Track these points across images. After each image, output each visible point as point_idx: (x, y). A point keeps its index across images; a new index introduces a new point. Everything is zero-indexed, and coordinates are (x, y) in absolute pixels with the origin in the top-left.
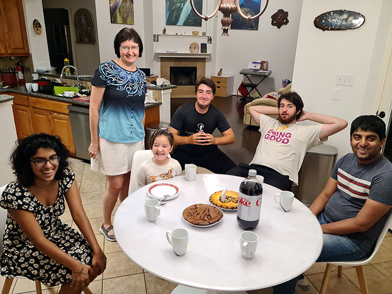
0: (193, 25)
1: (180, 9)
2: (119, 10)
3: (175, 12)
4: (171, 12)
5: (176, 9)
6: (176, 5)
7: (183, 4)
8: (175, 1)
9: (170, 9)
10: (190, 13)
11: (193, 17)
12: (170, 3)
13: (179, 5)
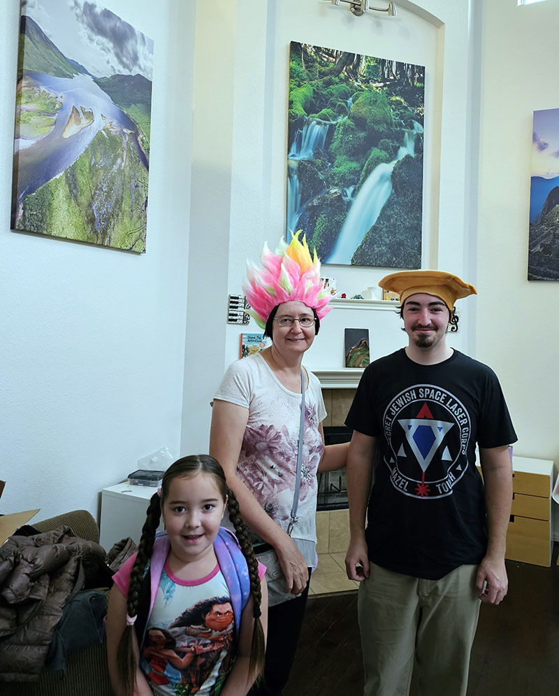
0: (389, 264)
1: (341, 208)
2: (67, 177)
3: (323, 216)
4: (308, 214)
5: (327, 204)
6: (328, 190)
7: (352, 189)
8: (321, 177)
9: (305, 206)
10: (380, 223)
11: (388, 237)
12: (304, 184)
13: (336, 193)
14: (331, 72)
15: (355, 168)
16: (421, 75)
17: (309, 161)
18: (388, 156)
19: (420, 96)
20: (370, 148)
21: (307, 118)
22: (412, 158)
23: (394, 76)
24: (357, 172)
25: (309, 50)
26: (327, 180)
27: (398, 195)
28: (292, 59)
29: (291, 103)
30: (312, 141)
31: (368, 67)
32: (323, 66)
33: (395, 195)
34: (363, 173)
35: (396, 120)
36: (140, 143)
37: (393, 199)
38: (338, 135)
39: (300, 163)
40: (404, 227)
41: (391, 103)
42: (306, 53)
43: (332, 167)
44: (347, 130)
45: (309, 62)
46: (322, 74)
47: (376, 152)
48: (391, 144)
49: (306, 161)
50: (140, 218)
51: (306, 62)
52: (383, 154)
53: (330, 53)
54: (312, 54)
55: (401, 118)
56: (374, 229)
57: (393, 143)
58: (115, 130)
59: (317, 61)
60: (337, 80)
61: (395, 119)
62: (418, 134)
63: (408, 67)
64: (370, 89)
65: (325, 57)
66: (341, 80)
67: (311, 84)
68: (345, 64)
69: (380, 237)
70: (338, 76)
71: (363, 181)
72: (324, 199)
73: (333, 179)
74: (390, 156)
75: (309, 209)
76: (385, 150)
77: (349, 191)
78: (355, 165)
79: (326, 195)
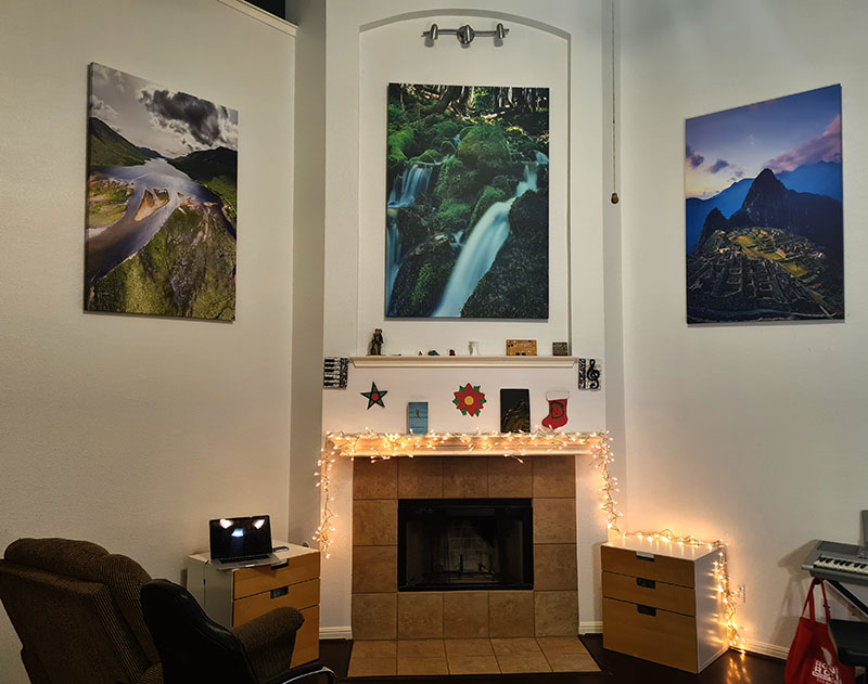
0: (508, 315)
1: (450, 255)
2: (140, 257)
3: (427, 265)
4: (409, 264)
5: (432, 252)
6: (432, 237)
7: (460, 233)
8: (424, 223)
9: (406, 256)
10: (496, 269)
11: (506, 284)
12: (404, 233)
13: (442, 239)
14: (434, 110)
15: (464, 211)
16: (545, 98)
17: (410, 208)
18: (504, 194)
19: (543, 123)
20: (482, 187)
21: (407, 162)
22: (534, 193)
23: (509, 103)
24: (466, 214)
25: (409, 90)
26: (431, 226)
27: (517, 236)
28: (389, 102)
29: (389, 148)
30: (413, 187)
31: (478, 98)
32: (425, 105)
33: (514, 237)
34: (474, 215)
35: (512, 152)
36: (225, 213)
37: (511, 242)
38: (443, 177)
39: (400, 211)
40: (526, 272)
41: (507, 135)
42: (405, 93)
44: (454, 170)
45: (409, 103)
46: (424, 114)
47: (489, 191)
48: (508, 180)
49: (407, 208)
50: (227, 286)
51: (406, 103)
52: (499, 192)
53: (432, 89)
54: (413, 93)
55: (520, 149)
56: (489, 276)
57: (510, 178)
58: (194, 204)
59: (418, 100)
60: (441, 117)
62: (541, 165)
63: (528, 92)
64: (481, 122)
65: (427, 94)
66: (447, 117)
67: (412, 125)
68: (450, 99)
69: (497, 285)
70: (442, 113)
71: (475, 224)
72: (428, 248)
73: (439, 225)
74: (507, 193)
75: (410, 259)
76: (500, 188)
77: (457, 237)
78: (463, 207)
79: (431, 243)
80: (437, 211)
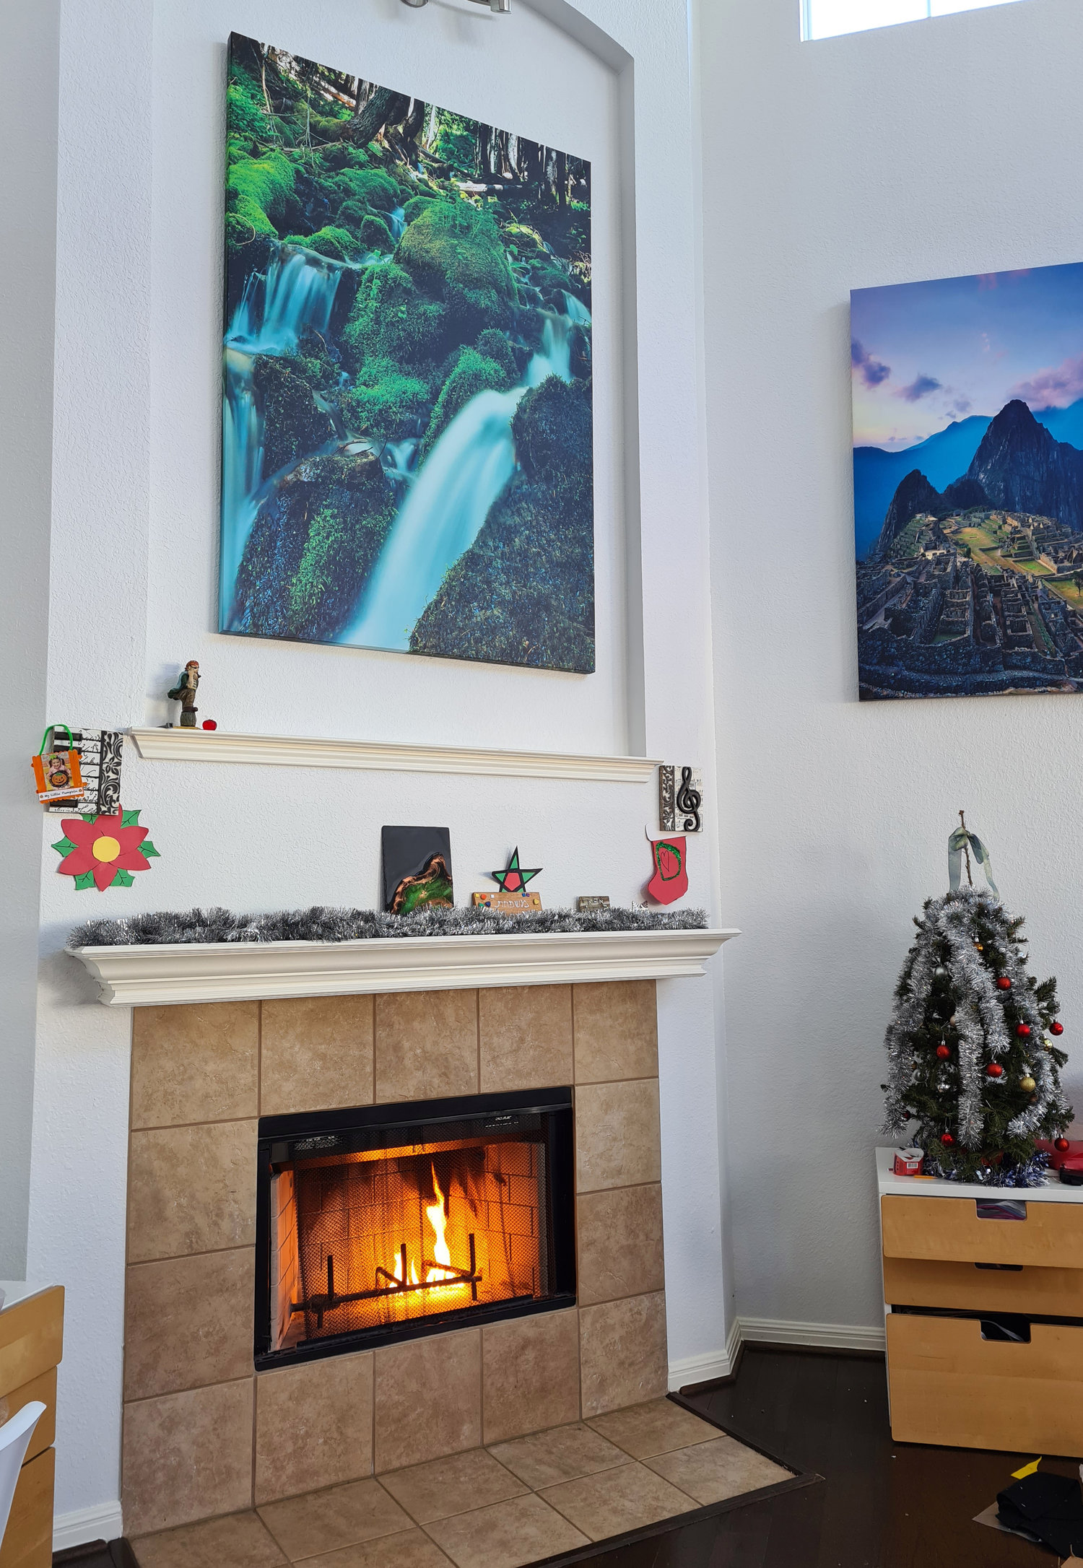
0: (513, 655)
1: (383, 493)
3: (328, 512)
4: (284, 503)
5: (339, 482)
6: (340, 444)
8: (322, 405)
9: (275, 481)
10: (486, 544)
11: (508, 583)
12: (271, 422)
13: (364, 453)
14: (344, 133)
15: (415, 395)
16: (583, 182)
17: (286, 361)
18: (503, 373)
19: (579, 234)
20: (455, 347)
21: (279, 243)
22: (563, 385)
23: (512, 171)
24: (421, 404)
25: (283, 65)
26: (338, 415)
27: (530, 477)
28: (230, 79)
29: (230, 198)
31: (446, 137)
32: (322, 114)
33: (524, 477)
34: (438, 409)
35: (520, 283)
37: (518, 487)
38: (367, 300)
39: (261, 363)
40: (550, 561)
41: (508, 239)
42: (273, 69)
43: (354, 384)
44: (390, 291)
45: (283, 96)
46: (320, 135)
47: (469, 359)
48: (510, 343)
49: (278, 359)
51: (274, 94)
52: (490, 367)
53: (343, 84)
54: (292, 76)
55: (536, 280)
56: (471, 560)
57: (515, 340)
59: (306, 98)
60: (361, 155)
61: (519, 281)
63: (549, 157)
64: (452, 196)
65: (327, 91)
66: (373, 157)
67: (289, 154)
68: (381, 118)
69: (488, 583)
70: (363, 146)
71: (440, 431)
72: (331, 467)
73: (357, 418)
74: (509, 373)
75: (287, 489)
76: (494, 358)
77: (402, 452)
78: (415, 386)
79: (337, 458)
80: (352, 382)
